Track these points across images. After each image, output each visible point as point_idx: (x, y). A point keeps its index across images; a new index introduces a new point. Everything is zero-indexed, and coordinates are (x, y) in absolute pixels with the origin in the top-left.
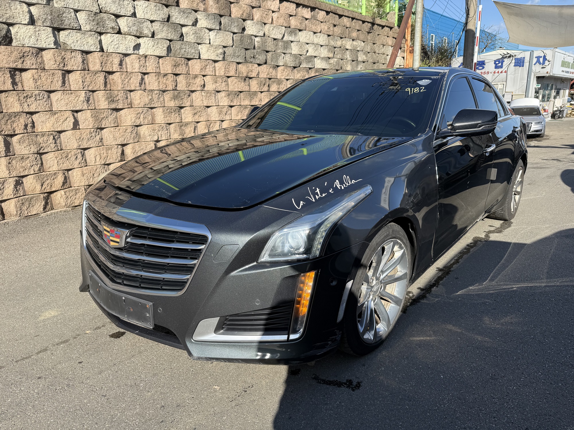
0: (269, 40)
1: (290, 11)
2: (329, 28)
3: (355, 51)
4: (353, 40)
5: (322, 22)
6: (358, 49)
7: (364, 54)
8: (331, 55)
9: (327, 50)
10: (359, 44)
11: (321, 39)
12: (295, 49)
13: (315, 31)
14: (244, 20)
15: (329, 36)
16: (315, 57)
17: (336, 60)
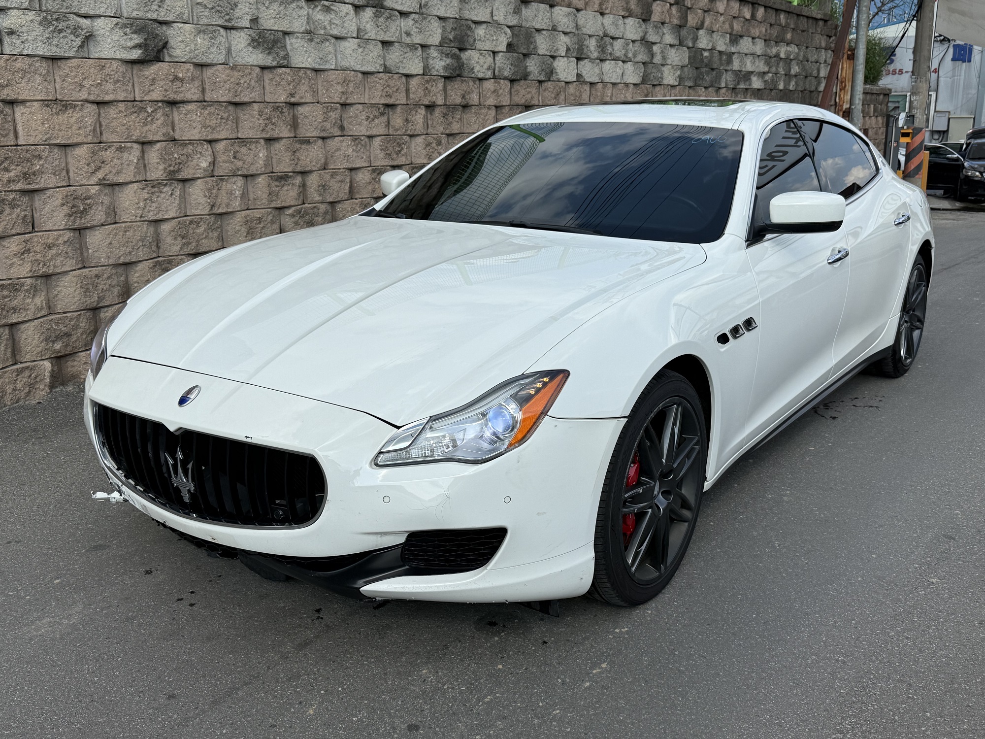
0: (716, 54)
1: (734, 11)
2: (766, 30)
3: (788, 61)
4: (787, 44)
5: (761, 22)
6: (792, 57)
7: (798, 64)
8: (766, 69)
9: (763, 62)
10: (793, 49)
11: (759, 48)
12: (736, 65)
13: (754, 35)
14: (697, 29)
15: (765, 40)
16: (752, 72)
17: (771, 75)
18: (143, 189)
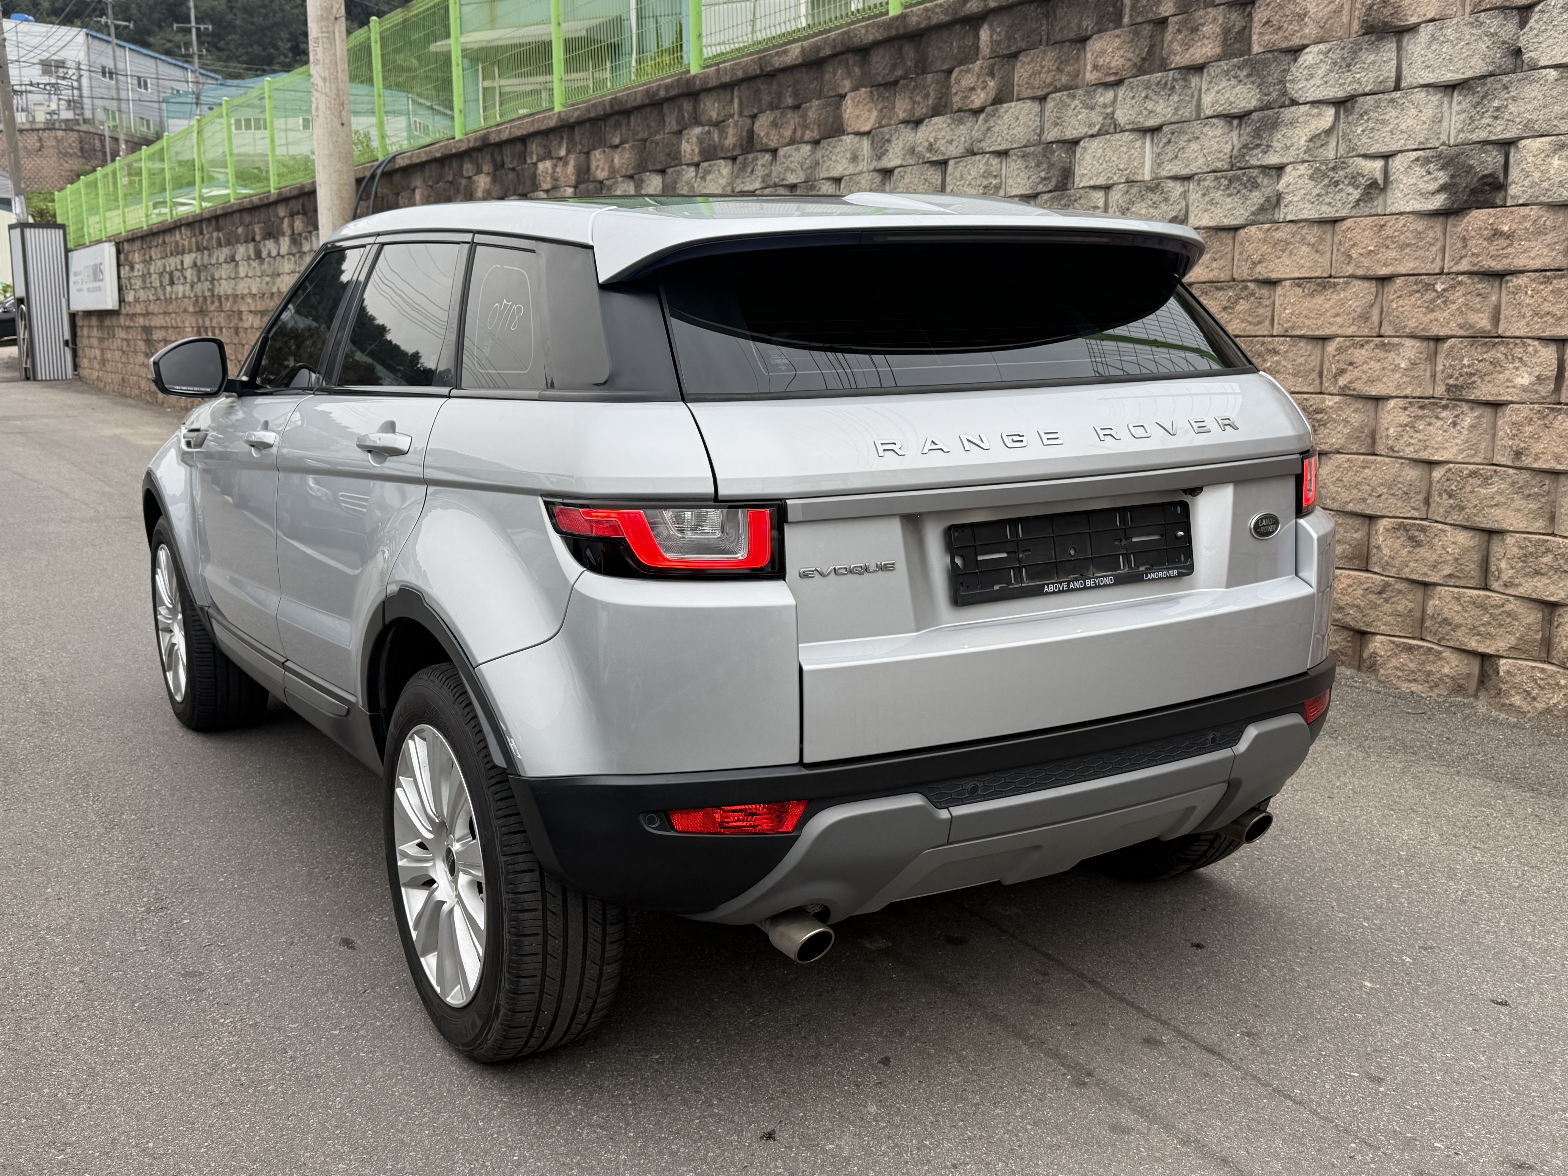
18: (1405, 409)
